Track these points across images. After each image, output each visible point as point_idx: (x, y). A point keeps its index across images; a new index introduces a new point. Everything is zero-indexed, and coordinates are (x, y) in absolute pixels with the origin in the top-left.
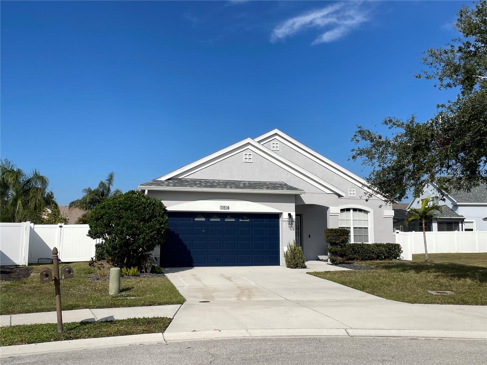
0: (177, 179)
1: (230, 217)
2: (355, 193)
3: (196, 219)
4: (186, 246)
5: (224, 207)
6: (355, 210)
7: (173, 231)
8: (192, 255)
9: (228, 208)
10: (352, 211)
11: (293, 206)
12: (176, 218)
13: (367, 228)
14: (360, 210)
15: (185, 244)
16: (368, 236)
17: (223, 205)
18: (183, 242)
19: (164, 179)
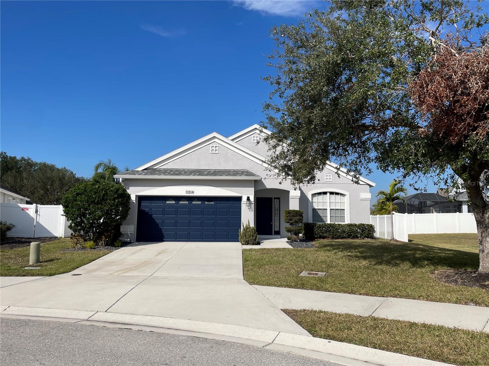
0: (153, 169)
1: (197, 200)
2: (331, 178)
3: (167, 202)
4: (158, 224)
5: (189, 192)
6: (332, 193)
7: (148, 212)
8: (163, 232)
9: (193, 192)
10: (328, 194)
11: (252, 190)
12: (151, 201)
13: (344, 210)
14: (337, 194)
15: (157, 223)
16: (345, 216)
17: (188, 191)
18: (156, 221)
19: (140, 169)
